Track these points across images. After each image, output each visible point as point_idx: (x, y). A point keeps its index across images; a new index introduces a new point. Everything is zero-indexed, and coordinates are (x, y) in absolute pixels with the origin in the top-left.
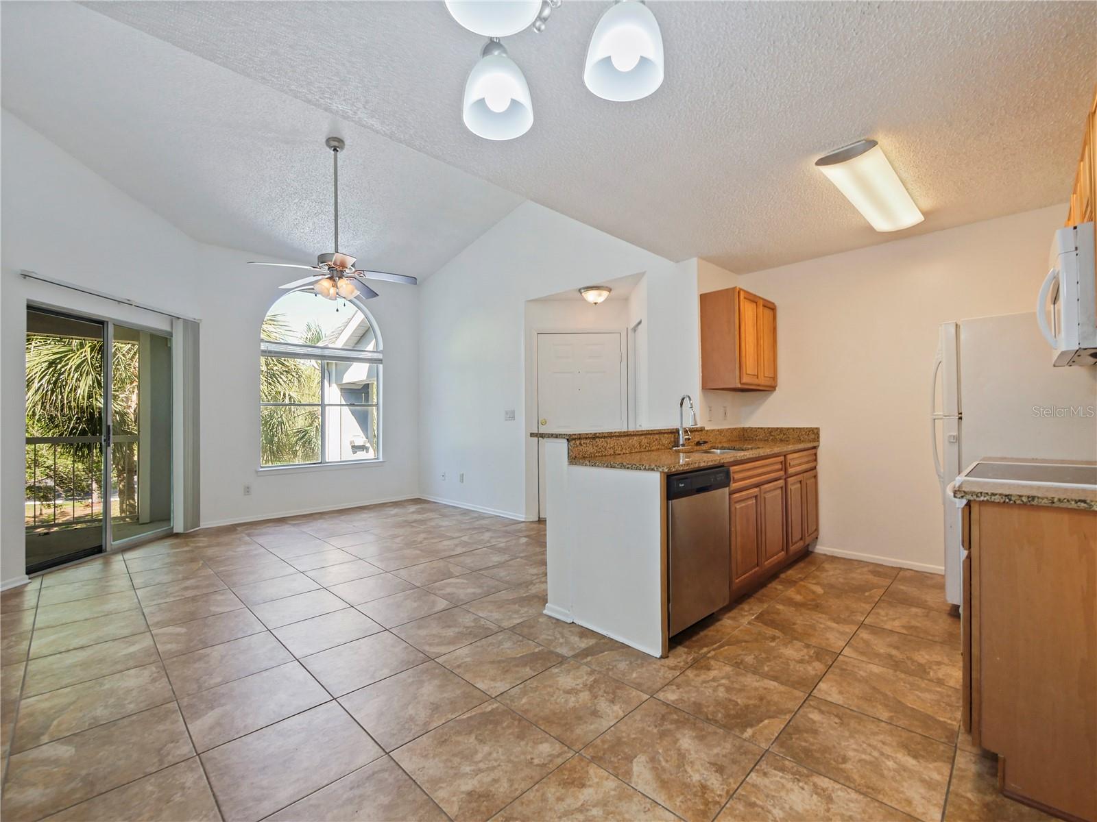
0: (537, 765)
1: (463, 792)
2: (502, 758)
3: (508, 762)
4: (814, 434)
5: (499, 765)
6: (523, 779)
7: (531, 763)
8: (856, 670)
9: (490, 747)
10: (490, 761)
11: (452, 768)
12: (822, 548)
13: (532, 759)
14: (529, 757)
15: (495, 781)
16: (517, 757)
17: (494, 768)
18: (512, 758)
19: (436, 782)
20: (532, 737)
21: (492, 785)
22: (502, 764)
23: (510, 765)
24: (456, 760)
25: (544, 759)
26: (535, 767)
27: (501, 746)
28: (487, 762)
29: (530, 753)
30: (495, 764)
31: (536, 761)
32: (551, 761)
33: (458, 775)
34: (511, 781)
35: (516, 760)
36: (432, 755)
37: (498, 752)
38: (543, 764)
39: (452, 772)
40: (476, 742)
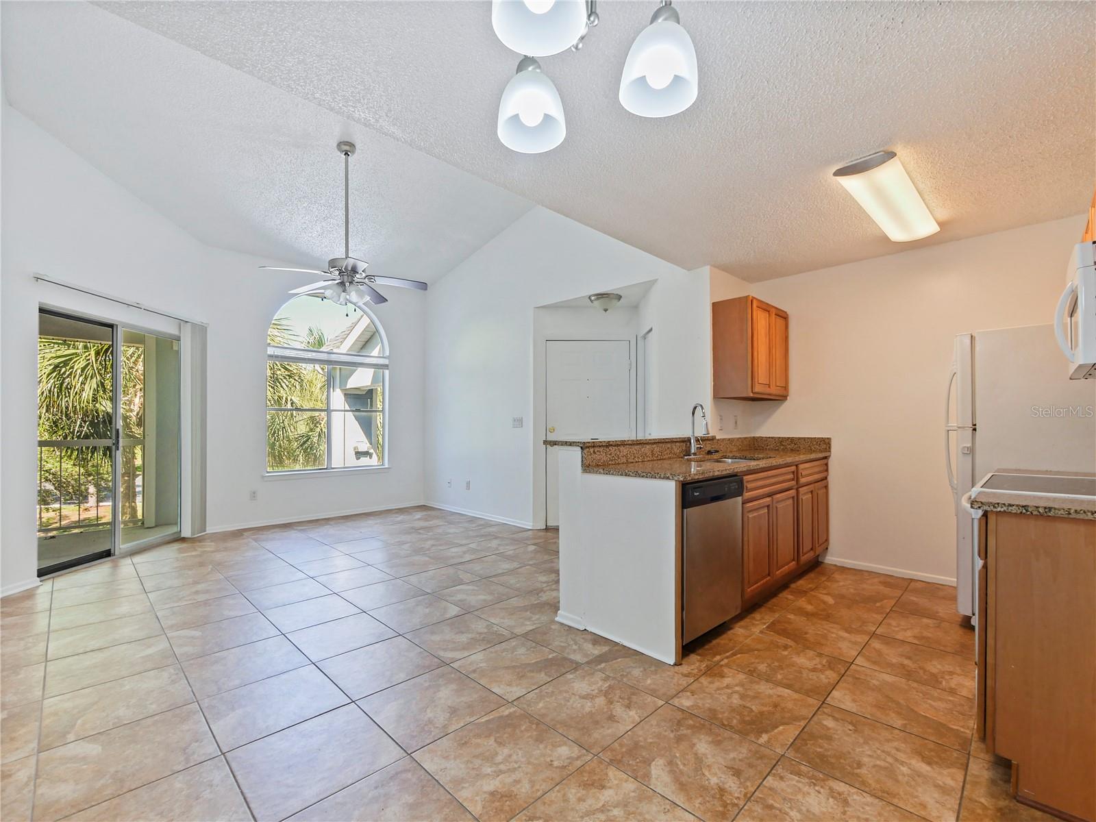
0: (556, 767)
1: (485, 792)
2: (523, 760)
3: (528, 764)
4: (825, 444)
5: (519, 767)
6: (544, 781)
7: (551, 765)
8: (869, 679)
9: (511, 750)
10: (510, 763)
11: (473, 769)
12: (831, 559)
13: (552, 761)
14: (548, 760)
15: (517, 782)
16: (536, 759)
17: (514, 770)
18: (532, 760)
19: (458, 782)
20: (550, 741)
21: (514, 786)
22: (522, 766)
23: (530, 767)
24: (477, 762)
25: (564, 762)
26: (554, 769)
27: (520, 749)
28: (508, 764)
29: (550, 756)
30: (516, 766)
31: (556, 764)
32: (570, 763)
33: (479, 776)
34: (532, 783)
35: (536, 762)
36: (453, 756)
37: (518, 755)
38: (563, 766)
39: (473, 773)
40: (496, 745)
